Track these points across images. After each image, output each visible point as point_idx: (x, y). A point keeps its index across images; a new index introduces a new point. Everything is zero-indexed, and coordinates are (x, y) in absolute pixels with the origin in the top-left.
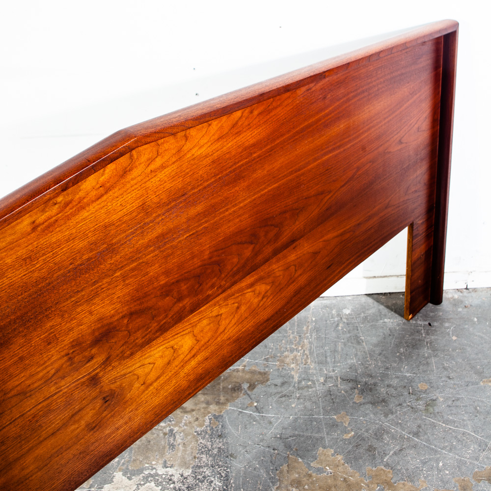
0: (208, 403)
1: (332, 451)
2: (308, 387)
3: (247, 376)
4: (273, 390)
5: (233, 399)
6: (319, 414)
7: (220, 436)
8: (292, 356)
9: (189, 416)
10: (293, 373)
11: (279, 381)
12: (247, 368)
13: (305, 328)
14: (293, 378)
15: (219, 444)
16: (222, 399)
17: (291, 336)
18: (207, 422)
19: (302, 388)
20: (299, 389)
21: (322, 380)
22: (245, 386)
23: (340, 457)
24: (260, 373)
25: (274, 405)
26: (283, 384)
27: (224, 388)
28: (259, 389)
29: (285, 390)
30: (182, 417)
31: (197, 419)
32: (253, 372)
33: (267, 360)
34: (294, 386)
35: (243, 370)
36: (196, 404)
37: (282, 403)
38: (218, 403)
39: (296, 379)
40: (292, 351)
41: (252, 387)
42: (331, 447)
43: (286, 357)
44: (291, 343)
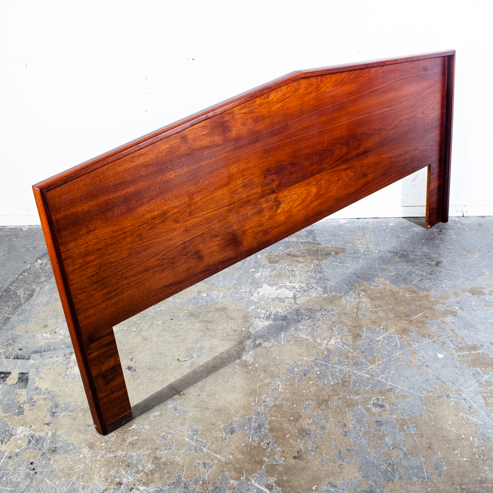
0: (312, 259)
1: (383, 279)
2: (369, 254)
3: (334, 249)
4: (349, 255)
5: (327, 258)
6: (376, 265)
7: (320, 272)
8: (359, 242)
9: (302, 264)
10: (360, 249)
11: (353, 252)
12: (333, 246)
13: (366, 231)
14: (360, 250)
15: (319, 275)
16: (320, 258)
17: (359, 234)
18: (312, 267)
19: (366, 255)
20: (364, 255)
21: (377, 252)
22: (333, 253)
23: (387, 282)
24: (341, 248)
25: (350, 261)
26: (354, 253)
27: (320, 254)
28: (340, 255)
29: (355, 255)
30: (298, 265)
31: (307, 266)
32: (337, 248)
33: (345, 243)
34: (361, 254)
35: (331, 247)
36: (305, 260)
37: (354, 260)
38: (318, 260)
39: (362, 251)
40: (359, 240)
41: (337, 253)
42: (383, 278)
43: (356, 242)
44: (358, 236)
